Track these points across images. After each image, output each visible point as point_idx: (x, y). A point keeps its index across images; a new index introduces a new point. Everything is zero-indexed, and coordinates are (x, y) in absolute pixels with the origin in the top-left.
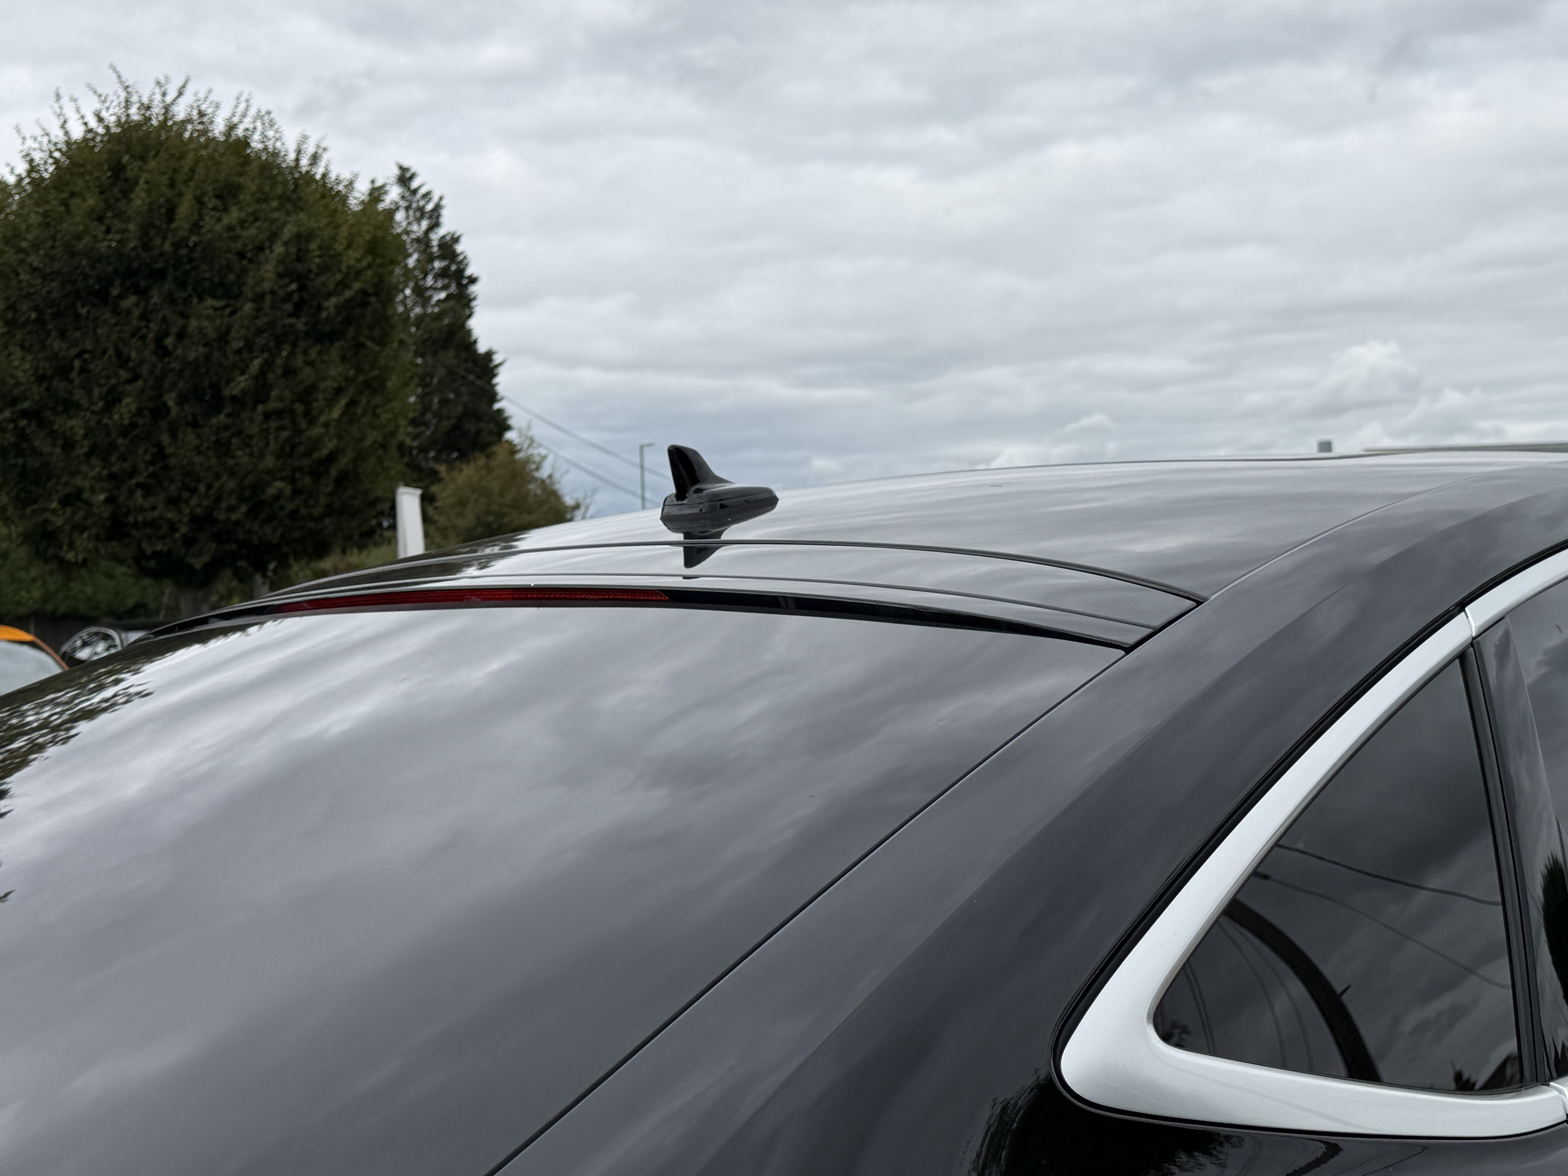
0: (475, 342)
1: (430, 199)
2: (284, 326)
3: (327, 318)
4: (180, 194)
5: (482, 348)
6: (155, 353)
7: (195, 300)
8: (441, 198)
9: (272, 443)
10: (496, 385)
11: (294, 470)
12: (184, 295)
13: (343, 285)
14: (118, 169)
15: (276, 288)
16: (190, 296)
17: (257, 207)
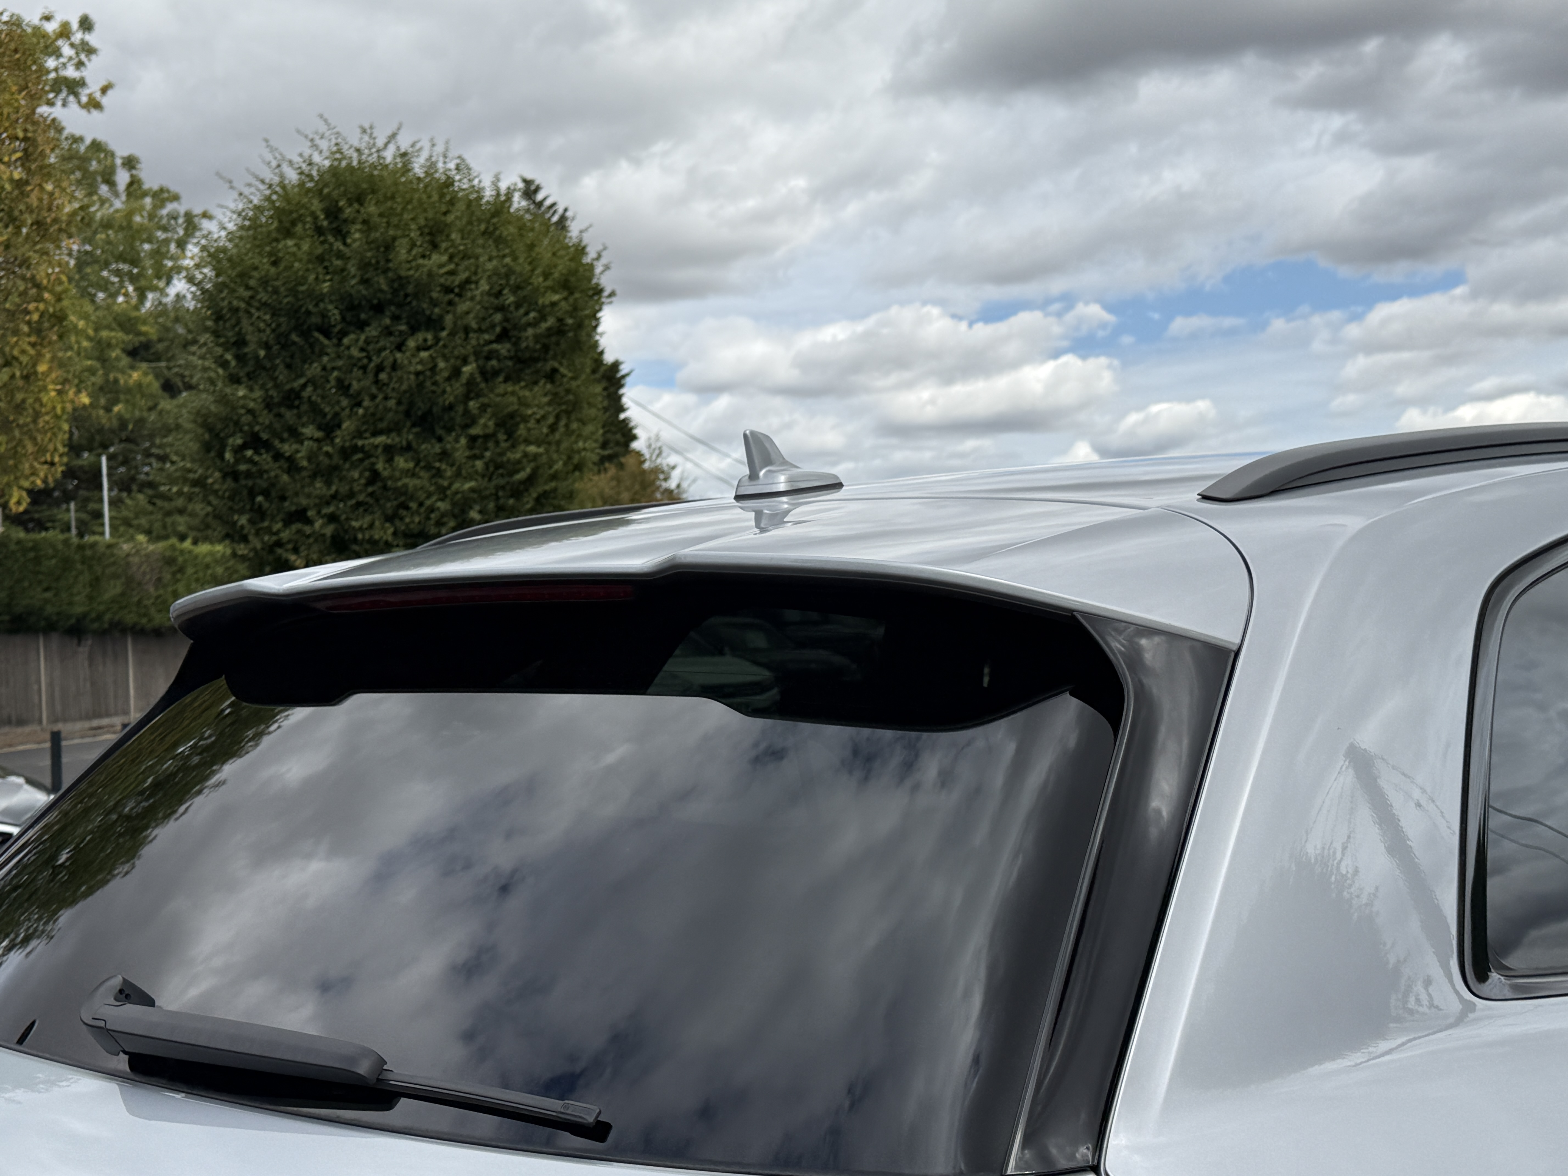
0: (602, 353)
1: (555, 212)
3: (527, 346)
5: (609, 358)
7: (409, 333)
8: (566, 210)
10: (622, 395)
12: (400, 328)
14: (334, 213)
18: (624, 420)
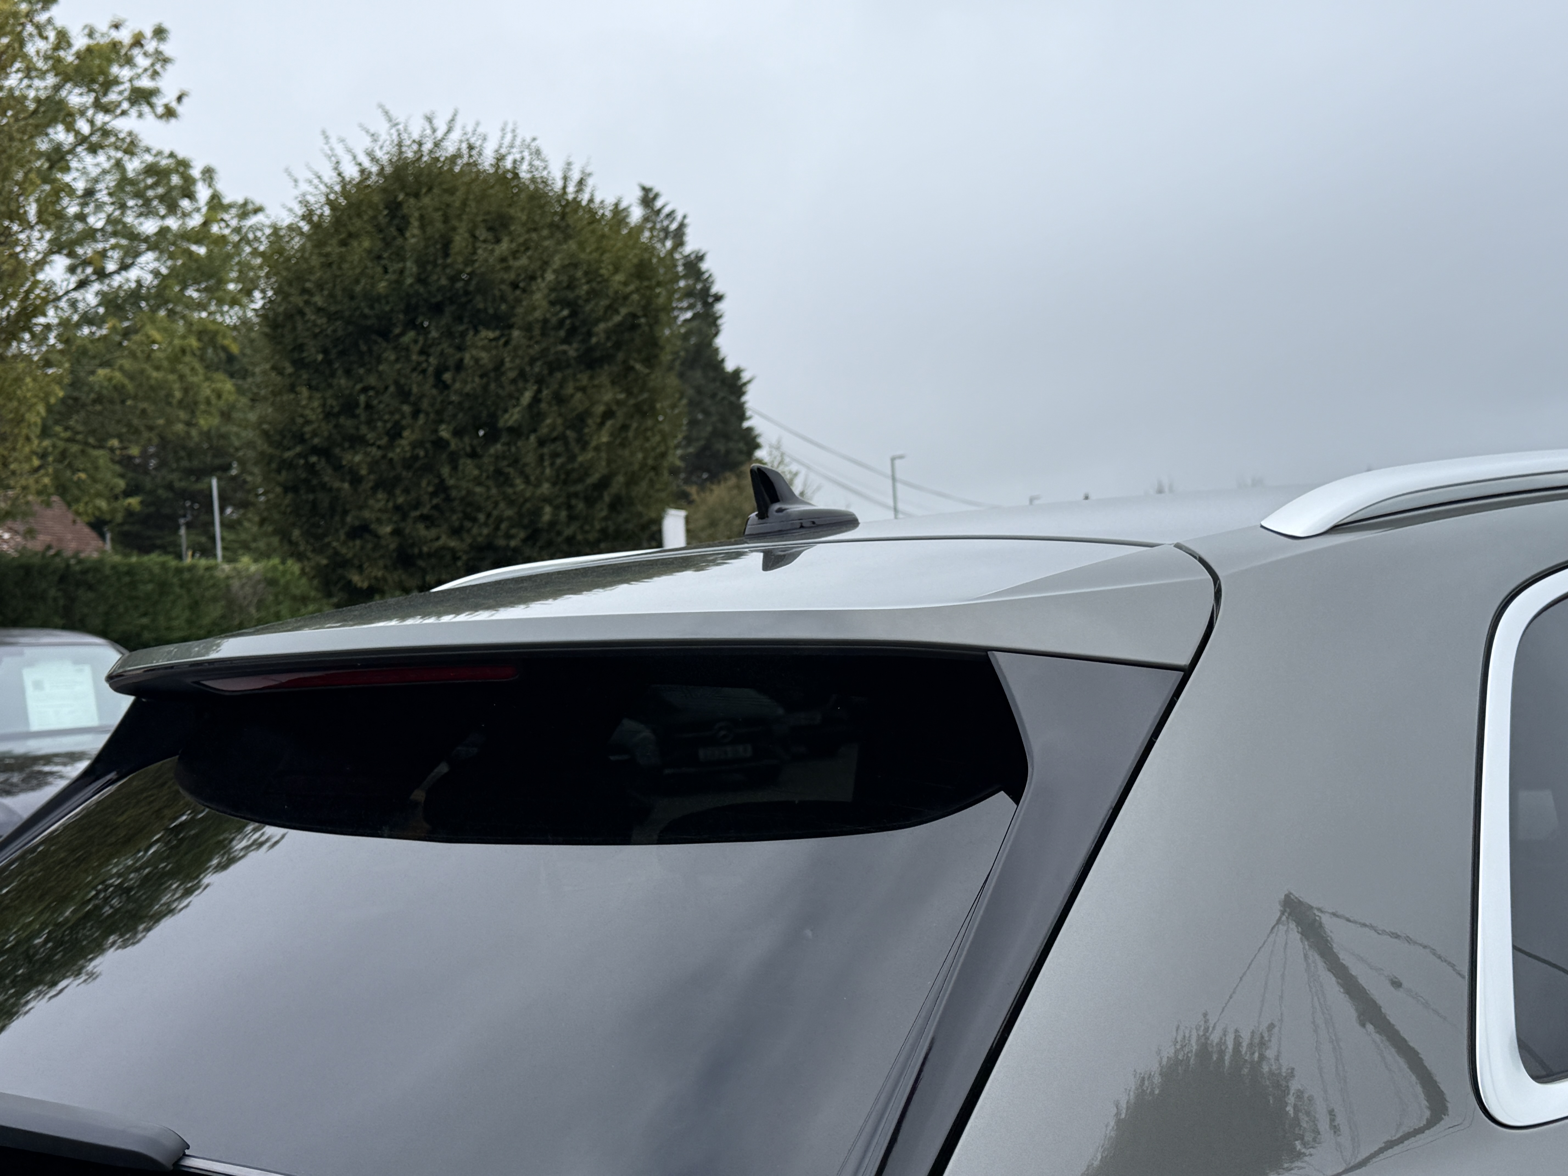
0: (723, 361)
1: (674, 219)
2: (556, 353)
3: (598, 343)
4: (454, 229)
5: (730, 366)
6: (435, 386)
7: (471, 333)
8: (685, 217)
9: (548, 471)
10: (745, 402)
11: (569, 496)
12: (461, 328)
13: (612, 309)
14: (394, 208)
15: (548, 316)
16: (467, 329)
17: (527, 236)
18: (748, 428)
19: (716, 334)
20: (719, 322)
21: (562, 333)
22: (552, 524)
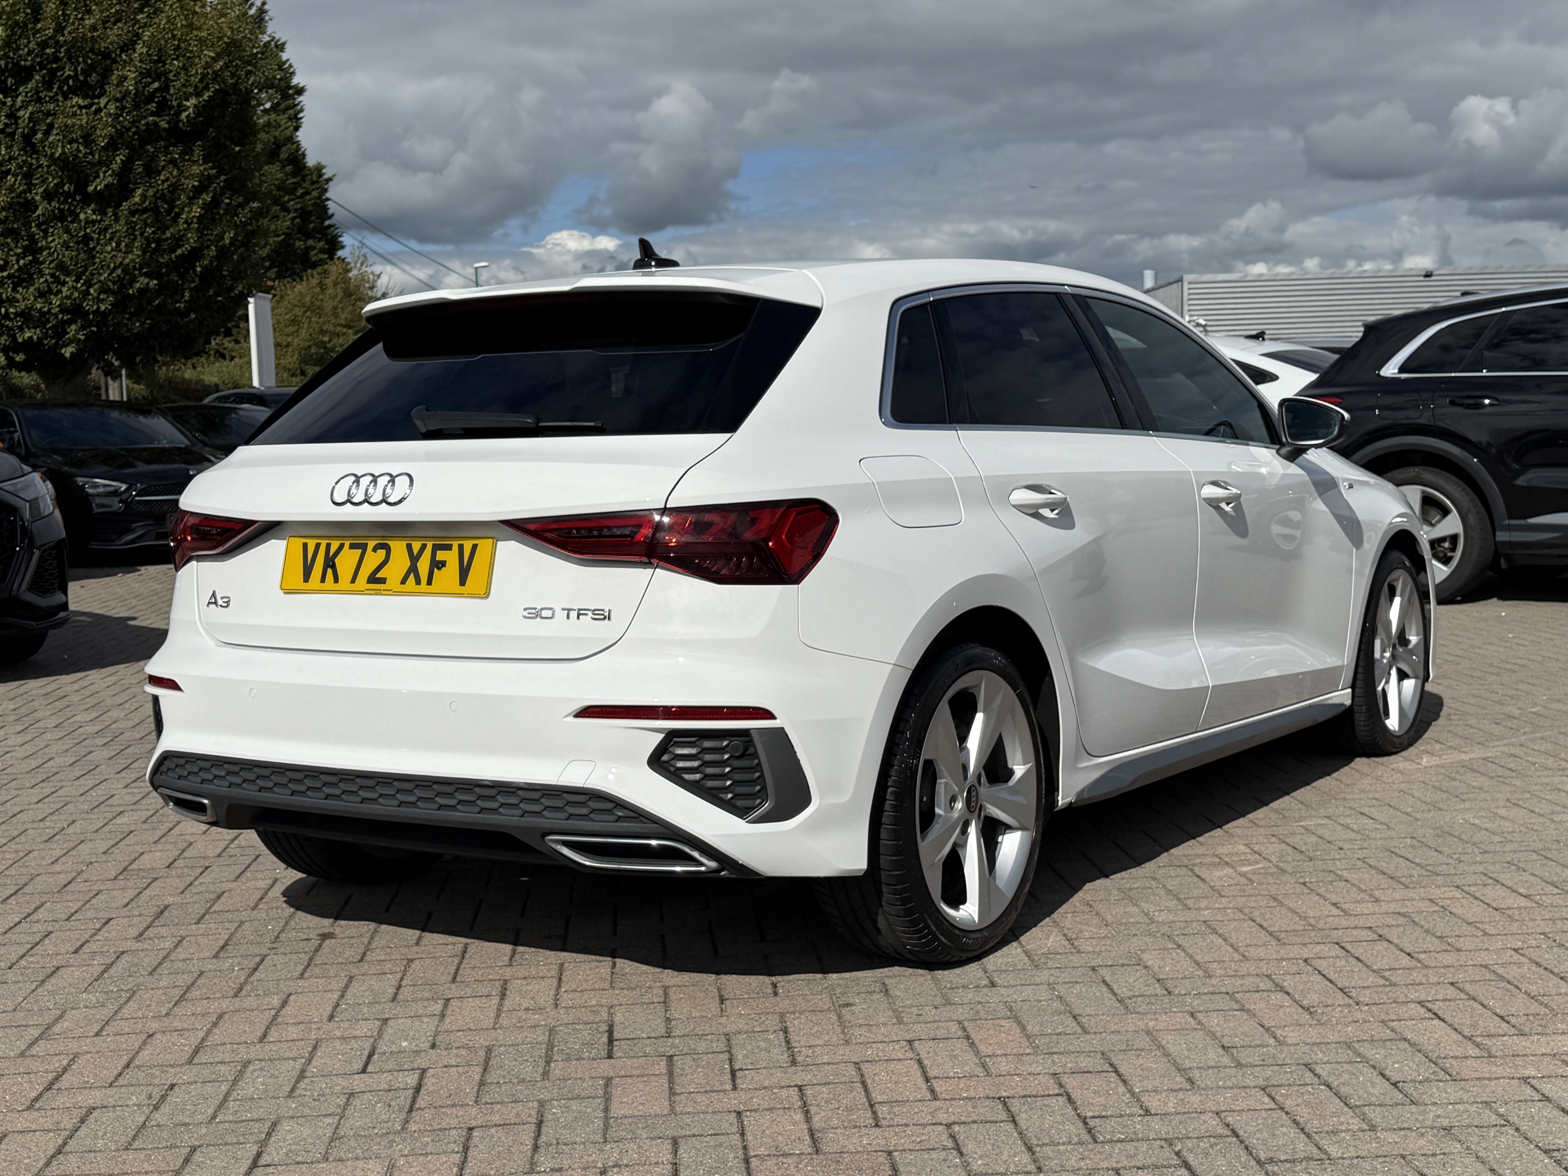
0: (304, 155)
5: (311, 161)
10: (328, 199)
18: (330, 226)
19: (297, 128)
20: (300, 116)
21: (153, 106)
22: (143, 291)
